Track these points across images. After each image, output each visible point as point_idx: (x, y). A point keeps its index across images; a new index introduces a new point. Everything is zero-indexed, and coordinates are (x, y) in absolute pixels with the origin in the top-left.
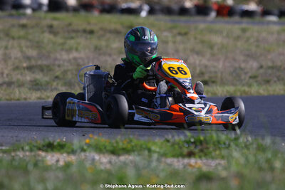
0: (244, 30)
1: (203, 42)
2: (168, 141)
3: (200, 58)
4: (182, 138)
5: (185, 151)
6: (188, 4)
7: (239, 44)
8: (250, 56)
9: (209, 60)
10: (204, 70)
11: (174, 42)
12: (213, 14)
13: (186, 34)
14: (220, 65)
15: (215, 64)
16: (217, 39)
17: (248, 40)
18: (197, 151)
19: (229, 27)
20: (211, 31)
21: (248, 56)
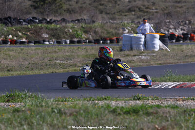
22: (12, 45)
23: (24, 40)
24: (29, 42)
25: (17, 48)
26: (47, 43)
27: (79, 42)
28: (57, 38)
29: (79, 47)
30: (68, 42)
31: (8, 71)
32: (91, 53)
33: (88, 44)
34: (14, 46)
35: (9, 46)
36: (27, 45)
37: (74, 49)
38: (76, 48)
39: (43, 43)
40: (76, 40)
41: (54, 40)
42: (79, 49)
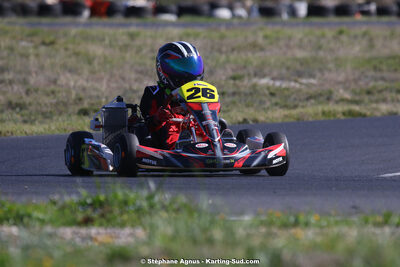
0: (132, 36)
1: (77, 54)
2: (54, 203)
3: (76, 77)
4: (75, 198)
5: (80, 217)
7: (128, 56)
8: (144, 73)
9: (87, 81)
10: (82, 95)
11: (37, 55)
12: (86, 13)
13: (52, 43)
14: (103, 87)
15: (97, 85)
16: (97, 50)
17: (139, 50)
18: (95, 215)
19: (110, 31)
20: (87, 38)
21: (141, 72)
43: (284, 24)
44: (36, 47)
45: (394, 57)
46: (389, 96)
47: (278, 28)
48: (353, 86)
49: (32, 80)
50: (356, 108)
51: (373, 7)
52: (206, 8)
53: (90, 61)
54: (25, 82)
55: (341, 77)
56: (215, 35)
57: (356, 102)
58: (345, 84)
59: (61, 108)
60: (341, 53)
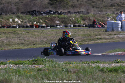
0: (42, 31)
1: (33, 34)
3: (33, 38)
5: (33, 63)
6: (28, 25)
7: (42, 34)
8: (45, 37)
11: (26, 35)
12: (35, 27)
13: (28, 32)
16: (36, 33)
17: (44, 33)
19: (39, 30)
22: (36, 28)
23: (44, 25)
24: (47, 26)
25: (40, 30)
26: (59, 27)
27: (79, 26)
28: (65, 24)
29: (79, 29)
30: (72, 26)
31: (34, 44)
32: (87, 33)
33: (85, 27)
34: (38, 29)
35: (34, 29)
36: (46, 28)
37: (76, 30)
38: (77, 30)
39: (56, 27)
40: (77, 25)
41: (63, 25)
42: (79, 31)
43: (69, 28)
44: (26, 33)
45: (88, 34)
46: (87, 41)
47: (68, 29)
48: (81, 39)
49: (25, 39)
50: (82, 43)
51: (84, 25)
52: (55, 26)
53: (35, 36)
54: (24, 39)
55: (79, 38)
56: (57, 31)
57: (82, 42)
58: (80, 39)
59: (30, 44)
60: (79, 33)
